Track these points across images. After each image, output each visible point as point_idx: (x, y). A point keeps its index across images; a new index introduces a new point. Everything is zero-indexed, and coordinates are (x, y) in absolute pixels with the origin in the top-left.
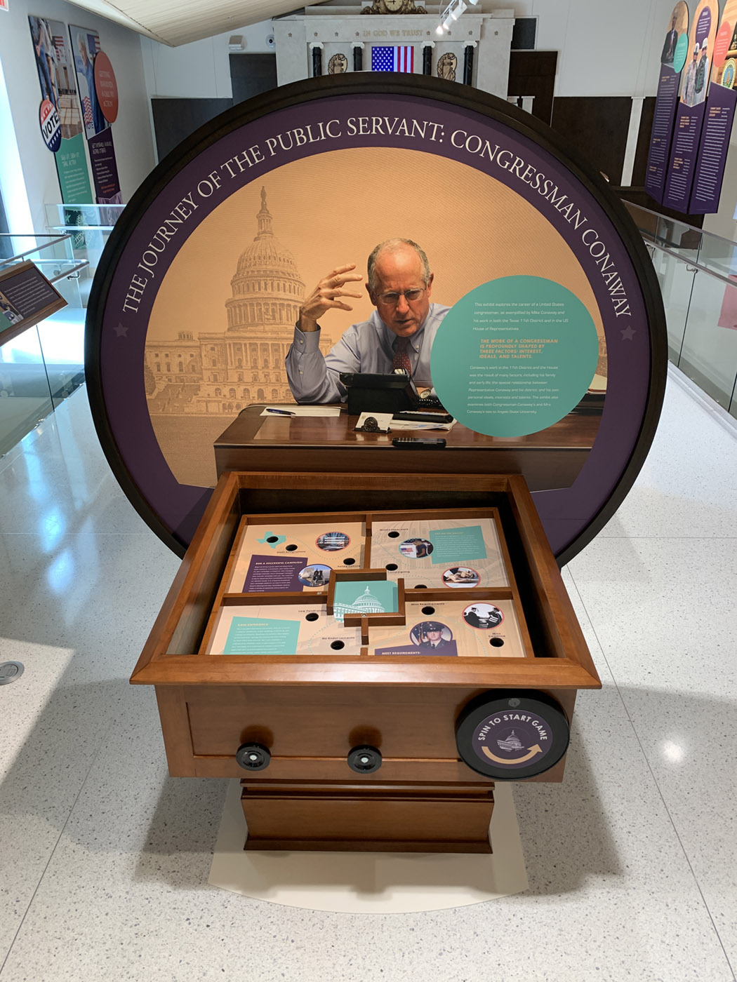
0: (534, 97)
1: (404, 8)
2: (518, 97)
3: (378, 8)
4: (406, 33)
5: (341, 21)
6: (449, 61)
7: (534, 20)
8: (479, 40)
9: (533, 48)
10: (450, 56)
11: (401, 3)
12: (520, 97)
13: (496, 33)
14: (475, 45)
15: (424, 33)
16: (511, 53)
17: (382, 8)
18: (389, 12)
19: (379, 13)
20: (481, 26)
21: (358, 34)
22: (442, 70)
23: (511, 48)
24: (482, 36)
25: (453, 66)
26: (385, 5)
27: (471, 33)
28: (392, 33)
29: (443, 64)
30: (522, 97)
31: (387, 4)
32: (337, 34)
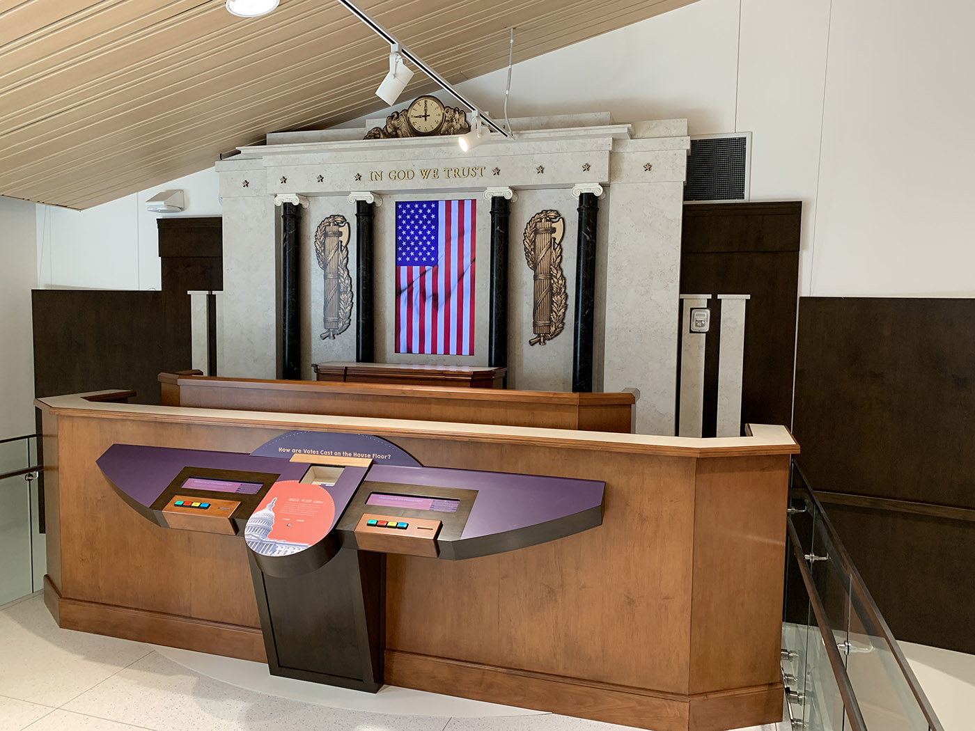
0: (748, 297)
1: (445, 125)
2: (710, 296)
3: (396, 129)
4: (452, 173)
5: (326, 155)
6: (548, 224)
7: (742, 141)
8: (606, 180)
9: (743, 198)
10: (551, 216)
11: (440, 118)
12: (715, 297)
13: (648, 167)
14: (598, 191)
15: (489, 172)
16: (684, 206)
17: (404, 127)
18: (417, 134)
19: (397, 136)
20: (611, 153)
21: (359, 177)
22: (534, 242)
23: (685, 199)
24: (612, 172)
25: (558, 235)
26: (408, 122)
27: (587, 167)
28: (425, 174)
29: (536, 232)
30: (719, 297)
31: (412, 120)
32: (321, 179)
